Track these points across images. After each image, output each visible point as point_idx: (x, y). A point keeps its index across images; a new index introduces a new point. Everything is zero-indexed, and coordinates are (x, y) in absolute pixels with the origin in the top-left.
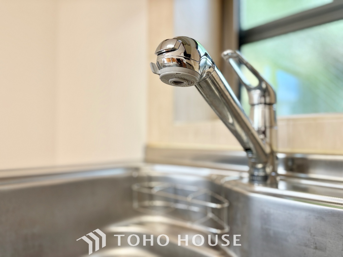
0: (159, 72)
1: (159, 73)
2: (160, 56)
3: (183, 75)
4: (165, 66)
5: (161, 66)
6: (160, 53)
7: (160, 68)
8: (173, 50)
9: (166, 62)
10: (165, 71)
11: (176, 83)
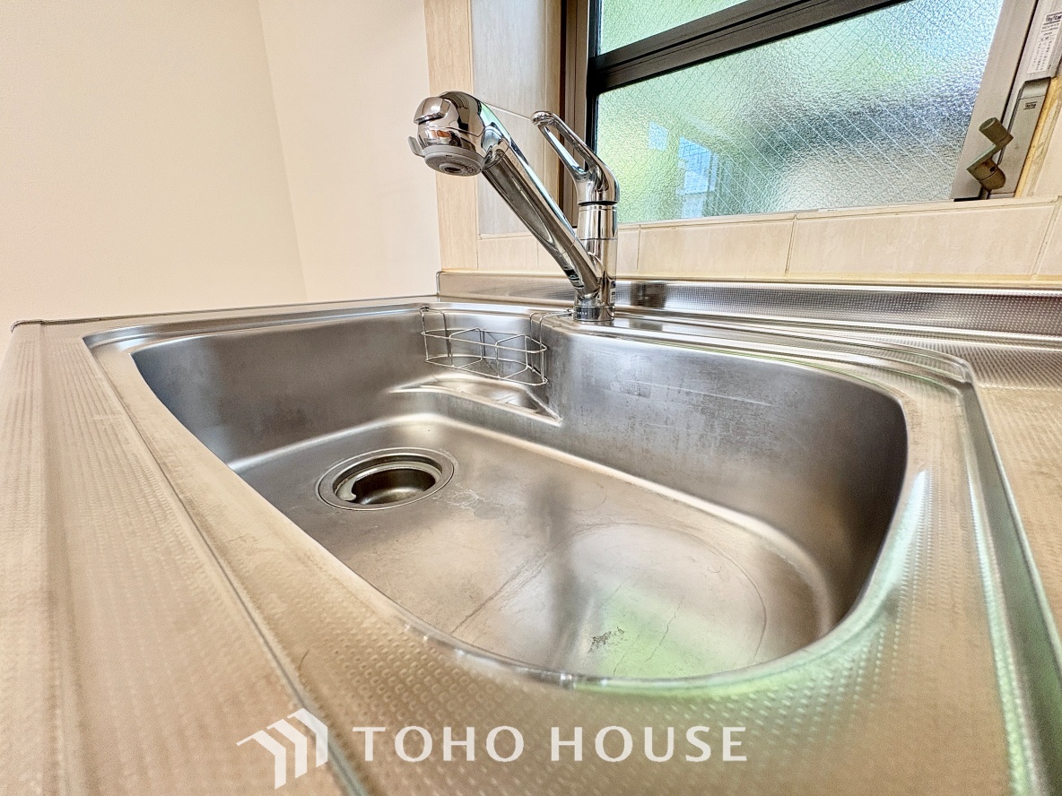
0: (423, 152)
1: (423, 154)
2: (422, 125)
3: (456, 158)
4: (430, 144)
5: (426, 143)
6: (422, 122)
7: (424, 146)
8: (439, 117)
9: (431, 137)
10: (433, 151)
11: (451, 171)
